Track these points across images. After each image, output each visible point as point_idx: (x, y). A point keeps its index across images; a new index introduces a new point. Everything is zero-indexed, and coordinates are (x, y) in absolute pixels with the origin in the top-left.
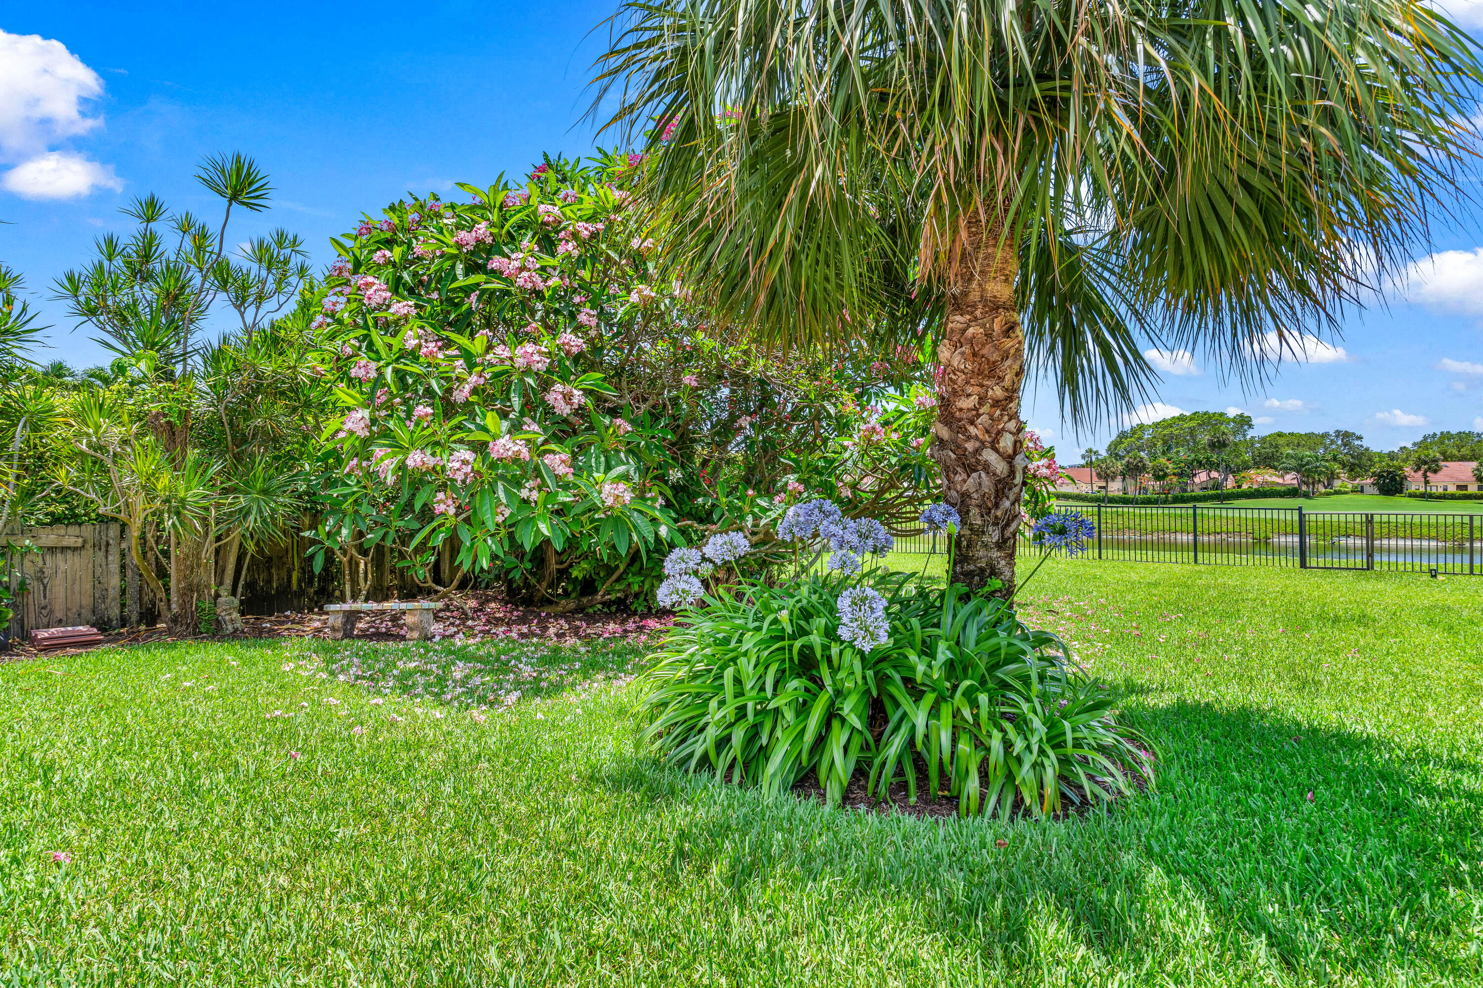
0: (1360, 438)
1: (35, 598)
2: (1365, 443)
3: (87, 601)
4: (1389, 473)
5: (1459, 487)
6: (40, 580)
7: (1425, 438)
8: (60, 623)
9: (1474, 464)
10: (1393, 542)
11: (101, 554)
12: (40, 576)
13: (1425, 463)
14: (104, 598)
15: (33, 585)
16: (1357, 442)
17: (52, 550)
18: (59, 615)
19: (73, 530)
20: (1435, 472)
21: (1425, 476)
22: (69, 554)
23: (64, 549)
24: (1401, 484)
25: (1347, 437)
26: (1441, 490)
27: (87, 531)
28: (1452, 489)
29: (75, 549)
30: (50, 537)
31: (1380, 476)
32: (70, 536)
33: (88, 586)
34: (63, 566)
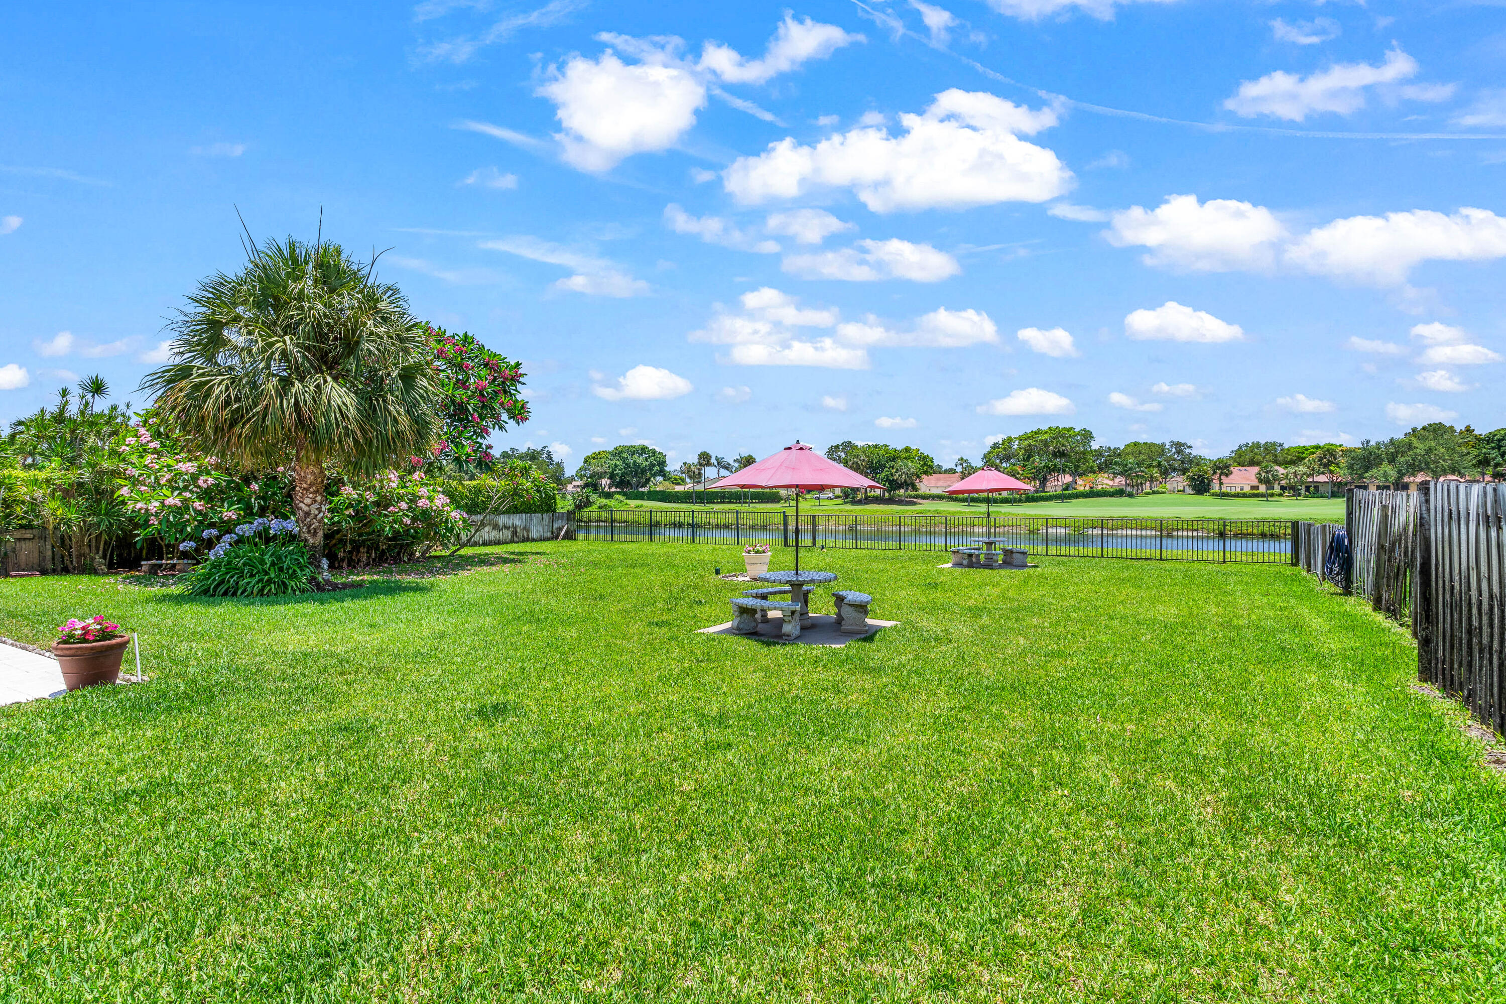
0: (1190, 447)
1: (12, 558)
2: (1194, 452)
3: (36, 561)
4: (1199, 476)
5: (1253, 488)
6: (14, 552)
7: (1241, 447)
8: (23, 570)
9: (1256, 469)
10: (1124, 532)
11: (42, 541)
12: (14, 550)
13: (1219, 468)
14: (44, 560)
15: (11, 554)
16: (1188, 451)
17: (19, 540)
18: (23, 567)
19: (30, 531)
20: (1227, 475)
21: (1220, 479)
22: (27, 542)
23: (25, 539)
24: (1209, 485)
25: (1179, 446)
26: (1238, 490)
27: (35, 532)
28: (1247, 490)
29: (30, 539)
30: (18, 535)
31: (1193, 479)
32: (28, 534)
33: (36, 555)
34: (24, 546)
